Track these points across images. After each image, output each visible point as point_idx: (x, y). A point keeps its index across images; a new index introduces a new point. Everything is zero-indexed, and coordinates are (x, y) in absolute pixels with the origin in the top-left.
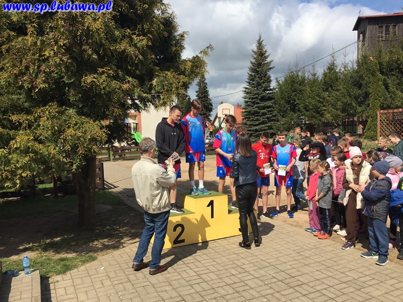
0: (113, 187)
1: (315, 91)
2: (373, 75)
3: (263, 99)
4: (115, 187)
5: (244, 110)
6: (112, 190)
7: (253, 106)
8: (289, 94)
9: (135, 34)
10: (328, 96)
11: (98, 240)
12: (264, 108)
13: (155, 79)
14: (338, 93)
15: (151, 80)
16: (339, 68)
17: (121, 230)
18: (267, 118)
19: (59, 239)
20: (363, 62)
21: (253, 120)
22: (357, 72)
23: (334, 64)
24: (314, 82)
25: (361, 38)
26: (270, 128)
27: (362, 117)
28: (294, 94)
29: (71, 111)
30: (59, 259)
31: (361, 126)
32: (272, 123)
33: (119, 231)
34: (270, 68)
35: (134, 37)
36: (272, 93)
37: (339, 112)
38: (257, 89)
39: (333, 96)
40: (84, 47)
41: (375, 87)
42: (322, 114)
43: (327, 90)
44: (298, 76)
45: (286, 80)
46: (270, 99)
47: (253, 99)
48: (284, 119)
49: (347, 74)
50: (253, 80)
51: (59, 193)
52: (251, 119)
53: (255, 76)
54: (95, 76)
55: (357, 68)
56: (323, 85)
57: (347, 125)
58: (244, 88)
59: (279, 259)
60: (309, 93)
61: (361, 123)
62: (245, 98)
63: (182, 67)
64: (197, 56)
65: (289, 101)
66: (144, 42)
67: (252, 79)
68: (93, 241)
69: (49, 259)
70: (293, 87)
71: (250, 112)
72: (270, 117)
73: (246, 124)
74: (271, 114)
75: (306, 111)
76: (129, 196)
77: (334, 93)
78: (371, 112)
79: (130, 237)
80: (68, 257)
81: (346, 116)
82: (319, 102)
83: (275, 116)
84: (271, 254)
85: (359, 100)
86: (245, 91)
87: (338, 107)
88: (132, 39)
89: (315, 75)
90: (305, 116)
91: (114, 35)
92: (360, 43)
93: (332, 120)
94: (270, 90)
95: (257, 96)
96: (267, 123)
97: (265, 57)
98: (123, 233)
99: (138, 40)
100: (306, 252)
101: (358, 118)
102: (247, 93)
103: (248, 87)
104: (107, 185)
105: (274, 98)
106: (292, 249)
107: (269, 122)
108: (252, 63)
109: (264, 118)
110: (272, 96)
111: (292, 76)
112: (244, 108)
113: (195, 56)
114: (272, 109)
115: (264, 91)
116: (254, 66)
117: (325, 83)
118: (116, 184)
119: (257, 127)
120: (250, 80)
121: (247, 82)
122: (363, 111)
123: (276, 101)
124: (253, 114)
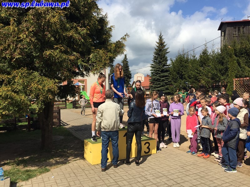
0: (66, 125)
1: (195, 67)
2: (230, 57)
3: (163, 71)
4: (68, 125)
5: (151, 78)
6: (65, 126)
7: (156, 76)
8: (179, 68)
9: (79, 26)
10: (203, 70)
11: (53, 158)
12: (163, 77)
13: (92, 54)
14: (209, 68)
15: (89, 55)
16: (209, 52)
17: (68, 152)
18: (165, 83)
19: (27, 157)
20: (224, 49)
21: (156, 84)
22: (220, 55)
23: (206, 50)
24: (194, 61)
25: (223, 35)
26: (167, 89)
27: (224, 83)
28: (181, 68)
29: (36, 73)
30: (25, 171)
31: (223, 88)
32: (168, 86)
33: (67, 153)
34: (167, 53)
35: (79, 28)
36: (168, 68)
37: (210, 80)
38: (159, 65)
39: (206, 70)
40: (46, 33)
41: (232, 64)
42: (199, 80)
43: (202, 66)
44: (184, 57)
45: (177, 60)
46: (167, 71)
47: (156, 71)
48: (176, 84)
49: (214, 57)
50: (156, 60)
51: (31, 128)
52: (155, 83)
53: (158, 57)
54: (52, 51)
55: (220, 52)
56: (200, 63)
57: (215, 88)
58: (151, 64)
59: (170, 171)
60: (191, 68)
61: (223, 86)
62: (152, 71)
63: (109, 48)
64: (119, 41)
65: (179, 73)
66: (85, 31)
67: (156, 58)
68: (49, 159)
69: (18, 171)
70: (181, 64)
71: (154, 79)
72: (167, 82)
73: (152, 87)
74: (167, 80)
75: (189, 79)
76: (76, 131)
77: (207, 68)
78: (229, 80)
79: (74, 156)
80: (31, 169)
81: (214, 82)
82: (197, 73)
83: (170, 82)
84: (164, 168)
85: (222, 72)
86: (152, 66)
87: (209, 76)
88: (77, 29)
89: (195, 57)
90: (189, 82)
91: (66, 26)
92: (222, 37)
93: (206, 84)
94: (167, 66)
95: (159, 69)
96: (165, 86)
97: (164, 46)
98: (70, 154)
99: (81, 30)
100: (188, 167)
101: (222, 83)
102: (153, 68)
103: (153, 64)
104: (62, 124)
105: (169, 71)
106: (179, 165)
107: (167, 85)
108: (156, 49)
109: (163, 83)
110: (168, 69)
111: (181, 57)
112: (151, 77)
113: (118, 41)
114: (168, 77)
115: (163, 66)
116: (157, 51)
117: (201, 61)
118: (68, 123)
119: (159, 89)
120: (155, 60)
121: (153, 61)
122: (224, 79)
123: (170, 72)
124: (156, 80)
